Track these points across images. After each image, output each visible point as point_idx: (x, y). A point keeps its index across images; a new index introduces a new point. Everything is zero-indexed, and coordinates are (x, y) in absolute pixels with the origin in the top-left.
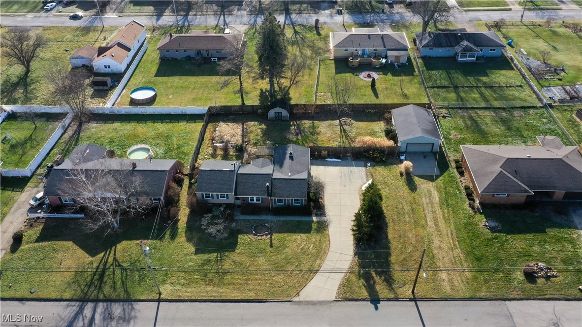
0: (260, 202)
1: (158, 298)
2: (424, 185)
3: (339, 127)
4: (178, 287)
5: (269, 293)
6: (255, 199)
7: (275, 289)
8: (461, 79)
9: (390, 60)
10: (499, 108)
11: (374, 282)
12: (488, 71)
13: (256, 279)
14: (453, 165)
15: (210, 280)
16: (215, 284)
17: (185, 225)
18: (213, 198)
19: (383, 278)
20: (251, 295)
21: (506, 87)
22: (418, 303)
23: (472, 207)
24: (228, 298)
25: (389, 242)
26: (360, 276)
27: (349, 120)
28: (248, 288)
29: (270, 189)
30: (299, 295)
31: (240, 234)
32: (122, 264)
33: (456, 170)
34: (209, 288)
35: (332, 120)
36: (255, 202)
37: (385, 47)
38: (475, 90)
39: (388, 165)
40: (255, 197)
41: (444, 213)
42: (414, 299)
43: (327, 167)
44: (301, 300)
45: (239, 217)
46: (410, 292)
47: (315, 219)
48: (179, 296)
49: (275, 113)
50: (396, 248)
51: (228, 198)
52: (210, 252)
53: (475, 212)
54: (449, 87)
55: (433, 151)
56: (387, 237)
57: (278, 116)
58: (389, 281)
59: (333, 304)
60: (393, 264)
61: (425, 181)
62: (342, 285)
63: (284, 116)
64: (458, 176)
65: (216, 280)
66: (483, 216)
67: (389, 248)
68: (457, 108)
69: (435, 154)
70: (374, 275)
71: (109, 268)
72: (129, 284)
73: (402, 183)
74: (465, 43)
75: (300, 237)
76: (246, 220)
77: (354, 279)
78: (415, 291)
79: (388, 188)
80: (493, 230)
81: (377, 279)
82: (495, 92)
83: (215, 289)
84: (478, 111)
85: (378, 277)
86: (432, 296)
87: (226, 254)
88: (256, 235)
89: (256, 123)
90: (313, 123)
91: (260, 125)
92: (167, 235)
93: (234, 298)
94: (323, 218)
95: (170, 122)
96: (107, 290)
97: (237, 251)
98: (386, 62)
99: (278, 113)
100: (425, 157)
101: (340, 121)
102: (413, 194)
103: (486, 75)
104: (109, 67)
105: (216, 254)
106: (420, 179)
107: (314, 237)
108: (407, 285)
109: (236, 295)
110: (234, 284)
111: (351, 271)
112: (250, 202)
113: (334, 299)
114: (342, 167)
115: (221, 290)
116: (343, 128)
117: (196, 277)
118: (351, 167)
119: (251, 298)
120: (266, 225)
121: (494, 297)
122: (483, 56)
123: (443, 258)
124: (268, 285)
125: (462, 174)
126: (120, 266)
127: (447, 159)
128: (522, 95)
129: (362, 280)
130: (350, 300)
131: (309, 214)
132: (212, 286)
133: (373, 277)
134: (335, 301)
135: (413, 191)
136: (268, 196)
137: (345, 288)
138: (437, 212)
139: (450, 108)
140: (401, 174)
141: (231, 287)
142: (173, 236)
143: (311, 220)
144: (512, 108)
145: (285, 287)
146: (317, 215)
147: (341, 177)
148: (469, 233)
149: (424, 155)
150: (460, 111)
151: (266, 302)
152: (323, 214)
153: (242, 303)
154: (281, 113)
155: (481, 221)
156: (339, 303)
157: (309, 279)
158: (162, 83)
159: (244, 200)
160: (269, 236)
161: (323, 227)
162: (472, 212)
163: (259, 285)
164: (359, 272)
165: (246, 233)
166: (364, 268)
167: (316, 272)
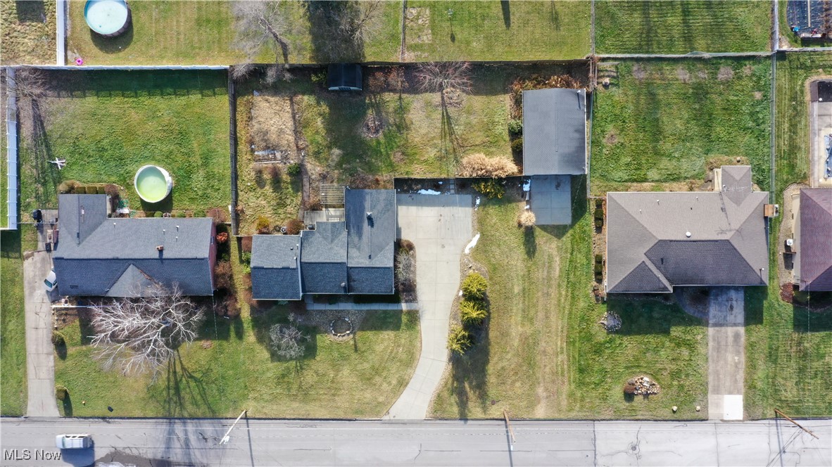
1: (244, 415)
2: (545, 247)
4: (262, 403)
5: (358, 410)
10: (701, 60)
11: (467, 398)
14: (593, 208)
15: (294, 395)
16: (300, 400)
17: (250, 318)
19: (477, 393)
20: (340, 413)
22: (508, 423)
23: (596, 292)
24: (317, 416)
26: (453, 391)
27: (456, 94)
28: (335, 405)
30: (389, 413)
31: (317, 334)
32: (193, 374)
33: (593, 219)
34: (295, 405)
35: (430, 93)
41: (560, 296)
43: (420, 208)
44: (392, 418)
45: (313, 306)
47: (404, 307)
58: (483, 396)
59: (423, 423)
60: (489, 374)
64: (593, 232)
65: (300, 397)
66: (605, 308)
69: (573, 178)
70: (468, 389)
71: (181, 380)
72: (210, 399)
75: (387, 335)
76: (322, 311)
77: (446, 394)
80: (610, 330)
81: (471, 394)
83: (301, 405)
84: (667, 70)
85: (472, 392)
87: (306, 362)
88: (336, 335)
91: (318, 104)
92: (233, 334)
93: (323, 416)
94: (414, 306)
96: (190, 409)
97: (318, 358)
100: (558, 186)
101: (442, 96)
102: (529, 262)
107: (404, 336)
108: (501, 401)
110: (320, 400)
113: (424, 417)
115: (308, 407)
116: (447, 114)
117: (278, 391)
119: (339, 416)
120: (347, 320)
123: (545, 366)
125: (598, 229)
126: (191, 377)
129: (455, 395)
130: (441, 419)
131: (398, 300)
132: (297, 403)
133: (466, 392)
135: (530, 257)
136: (345, 291)
137: (436, 405)
138: (552, 295)
140: (519, 225)
141: (317, 404)
142: (240, 335)
143: (399, 308)
145: (374, 403)
146: (407, 300)
148: (582, 332)
149: (559, 182)
150: (633, 69)
152: (414, 298)
153: (332, 422)
155: (601, 316)
157: (399, 393)
160: (351, 336)
161: (414, 317)
162: (593, 300)
163: (347, 400)
164: (452, 385)
165: (324, 333)
166: (457, 380)
167: (406, 386)
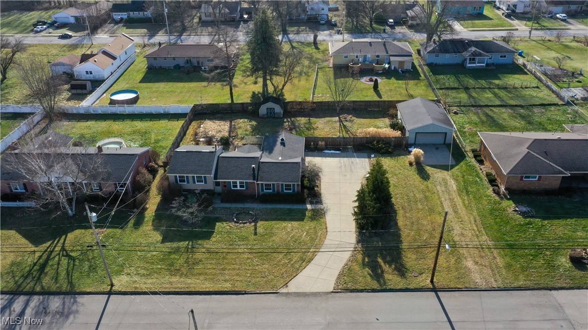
0: (244, 189)
1: (109, 290)
2: (437, 175)
3: (338, 124)
4: (136, 278)
5: (250, 284)
6: (238, 184)
7: (258, 279)
8: (471, 82)
9: (393, 66)
10: (516, 106)
11: (383, 272)
12: (500, 75)
13: (234, 269)
14: (470, 154)
15: (176, 270)
16: (182, 274)
17: (154, 214)
18: (188, 182)
19: (393, 266)
20: (227, 286)
21: (522, 88)
22: (439, 293)
23: (497, 193)
24: (197, 290)
25: (399, 229)
26: (364, 265)
27: (349, 117)
28: (223, 278)
29: (256, 172)
30: (287, 286)
31: (218, 222)
32: (71, 254)
33: (474, 159)
34: (174, 279)
35: (331, 117)
36: (239, 188)
37: (387, 53)
38: (487, 91)
39: (395, 156)
40: (238, 181)
41: (463, 200)
42: (435, 290)
43: (324, 158)
44: (289, 291)
45: (218, 204)
46: (428, 281)
47: (309, 207)
48: (136, 288)
49: (267, 109)
50: (409, 236)
51: (206, 183)
52: (180, 241)
53: (502, 199)
54: (459, 89)
55: (446, 142)
56: (396, 224)
57: (271, 113)
58: (401, 271)
59: (330, 296)
60: (405, 252)
61: (439, 170)
62: (341, 275)
63: (277, 113)
64: (477, 165)
65: (184, 270)
66: (511, 202)
67: (399, 236)
68: (469, 106)
69: (448, 146)
70: (382, 264)
71: (54, 257)
72: (76, 275)
73: (413, 173)
74: (473, 49)
75: (289, 225)
76: (227, 208)
77: (356, 268)
78: (435, 280)
79: (395, 177)
80: (524, 215)
81: (386, 267)
82: (510, 92)
83: (182, 279)
84: (493, 109)
85: (387, 266)
86: (457, 286)
87: (200, 242)
88: (238, 223)
89: (246, 120)
90: (309, 119)
91: (250, 122)
92: (132, 222)
93: (204, 290)
94: (319, 206)
95: (151, 120)
96: (47, 281)
97: (213, 239)
98: (389, 67)
99: (271, 109)
100: (437, 149)
101: (339, 118)
102: (425, 183)
103: (499, 79)
104: (91, 73)
105: (187, 243)
106: (433, 169)
107: (307, 225)
108: (424, 274)
109: (208, 286)
110: (206, 274)
111: (353, 259)
112: (232, 188)
113: (331, 290)
114: (342, 158)
115: (189, 281)
116: (343, 124)
117: (159, 266)
118: (353, 159)
119: (226, 289)
120: (251, 212)
121: (536, 287)
122: (493, 64)
124: (248, 275)
125: (481, 162)
126: (68, 256)
127: (463, 150)
128: (541, 95)
129: (367, 269)
130: (353, 291)
131: (303, 202)
132: (178, 277)
133: (380, 266)
134: (332, 292)
135: (426, 180)
136: (254, 179)
137: (345, 277)
138: (455, 200)
139: (462, 106)
140: (411, 164)
141: (202, 278)
142: (138, 224)
143: (304, 207)
144: (531, 105)
145: (270, 277)
146: (311, 203)
147: (340, 167)
148: (496, 219)
149: (436, 147)
150: (473, 109)
151: (246, 293)
152: (320, 202)
153: (214, 296)
154: (274, 109)
155: (509, 206)
156: (338, 294)
157: (301, 268)
158: (147, 88)
159: (225, 186)
160: (253, 224)
161: (318, 215)
162: (497, 198)
163: (237, 275)
164: (363, 260)
165: (225, 221)
166: (369, 256)
167: (309, 262)
